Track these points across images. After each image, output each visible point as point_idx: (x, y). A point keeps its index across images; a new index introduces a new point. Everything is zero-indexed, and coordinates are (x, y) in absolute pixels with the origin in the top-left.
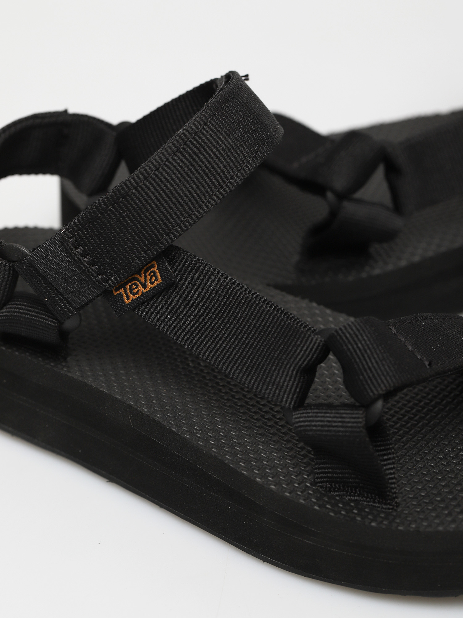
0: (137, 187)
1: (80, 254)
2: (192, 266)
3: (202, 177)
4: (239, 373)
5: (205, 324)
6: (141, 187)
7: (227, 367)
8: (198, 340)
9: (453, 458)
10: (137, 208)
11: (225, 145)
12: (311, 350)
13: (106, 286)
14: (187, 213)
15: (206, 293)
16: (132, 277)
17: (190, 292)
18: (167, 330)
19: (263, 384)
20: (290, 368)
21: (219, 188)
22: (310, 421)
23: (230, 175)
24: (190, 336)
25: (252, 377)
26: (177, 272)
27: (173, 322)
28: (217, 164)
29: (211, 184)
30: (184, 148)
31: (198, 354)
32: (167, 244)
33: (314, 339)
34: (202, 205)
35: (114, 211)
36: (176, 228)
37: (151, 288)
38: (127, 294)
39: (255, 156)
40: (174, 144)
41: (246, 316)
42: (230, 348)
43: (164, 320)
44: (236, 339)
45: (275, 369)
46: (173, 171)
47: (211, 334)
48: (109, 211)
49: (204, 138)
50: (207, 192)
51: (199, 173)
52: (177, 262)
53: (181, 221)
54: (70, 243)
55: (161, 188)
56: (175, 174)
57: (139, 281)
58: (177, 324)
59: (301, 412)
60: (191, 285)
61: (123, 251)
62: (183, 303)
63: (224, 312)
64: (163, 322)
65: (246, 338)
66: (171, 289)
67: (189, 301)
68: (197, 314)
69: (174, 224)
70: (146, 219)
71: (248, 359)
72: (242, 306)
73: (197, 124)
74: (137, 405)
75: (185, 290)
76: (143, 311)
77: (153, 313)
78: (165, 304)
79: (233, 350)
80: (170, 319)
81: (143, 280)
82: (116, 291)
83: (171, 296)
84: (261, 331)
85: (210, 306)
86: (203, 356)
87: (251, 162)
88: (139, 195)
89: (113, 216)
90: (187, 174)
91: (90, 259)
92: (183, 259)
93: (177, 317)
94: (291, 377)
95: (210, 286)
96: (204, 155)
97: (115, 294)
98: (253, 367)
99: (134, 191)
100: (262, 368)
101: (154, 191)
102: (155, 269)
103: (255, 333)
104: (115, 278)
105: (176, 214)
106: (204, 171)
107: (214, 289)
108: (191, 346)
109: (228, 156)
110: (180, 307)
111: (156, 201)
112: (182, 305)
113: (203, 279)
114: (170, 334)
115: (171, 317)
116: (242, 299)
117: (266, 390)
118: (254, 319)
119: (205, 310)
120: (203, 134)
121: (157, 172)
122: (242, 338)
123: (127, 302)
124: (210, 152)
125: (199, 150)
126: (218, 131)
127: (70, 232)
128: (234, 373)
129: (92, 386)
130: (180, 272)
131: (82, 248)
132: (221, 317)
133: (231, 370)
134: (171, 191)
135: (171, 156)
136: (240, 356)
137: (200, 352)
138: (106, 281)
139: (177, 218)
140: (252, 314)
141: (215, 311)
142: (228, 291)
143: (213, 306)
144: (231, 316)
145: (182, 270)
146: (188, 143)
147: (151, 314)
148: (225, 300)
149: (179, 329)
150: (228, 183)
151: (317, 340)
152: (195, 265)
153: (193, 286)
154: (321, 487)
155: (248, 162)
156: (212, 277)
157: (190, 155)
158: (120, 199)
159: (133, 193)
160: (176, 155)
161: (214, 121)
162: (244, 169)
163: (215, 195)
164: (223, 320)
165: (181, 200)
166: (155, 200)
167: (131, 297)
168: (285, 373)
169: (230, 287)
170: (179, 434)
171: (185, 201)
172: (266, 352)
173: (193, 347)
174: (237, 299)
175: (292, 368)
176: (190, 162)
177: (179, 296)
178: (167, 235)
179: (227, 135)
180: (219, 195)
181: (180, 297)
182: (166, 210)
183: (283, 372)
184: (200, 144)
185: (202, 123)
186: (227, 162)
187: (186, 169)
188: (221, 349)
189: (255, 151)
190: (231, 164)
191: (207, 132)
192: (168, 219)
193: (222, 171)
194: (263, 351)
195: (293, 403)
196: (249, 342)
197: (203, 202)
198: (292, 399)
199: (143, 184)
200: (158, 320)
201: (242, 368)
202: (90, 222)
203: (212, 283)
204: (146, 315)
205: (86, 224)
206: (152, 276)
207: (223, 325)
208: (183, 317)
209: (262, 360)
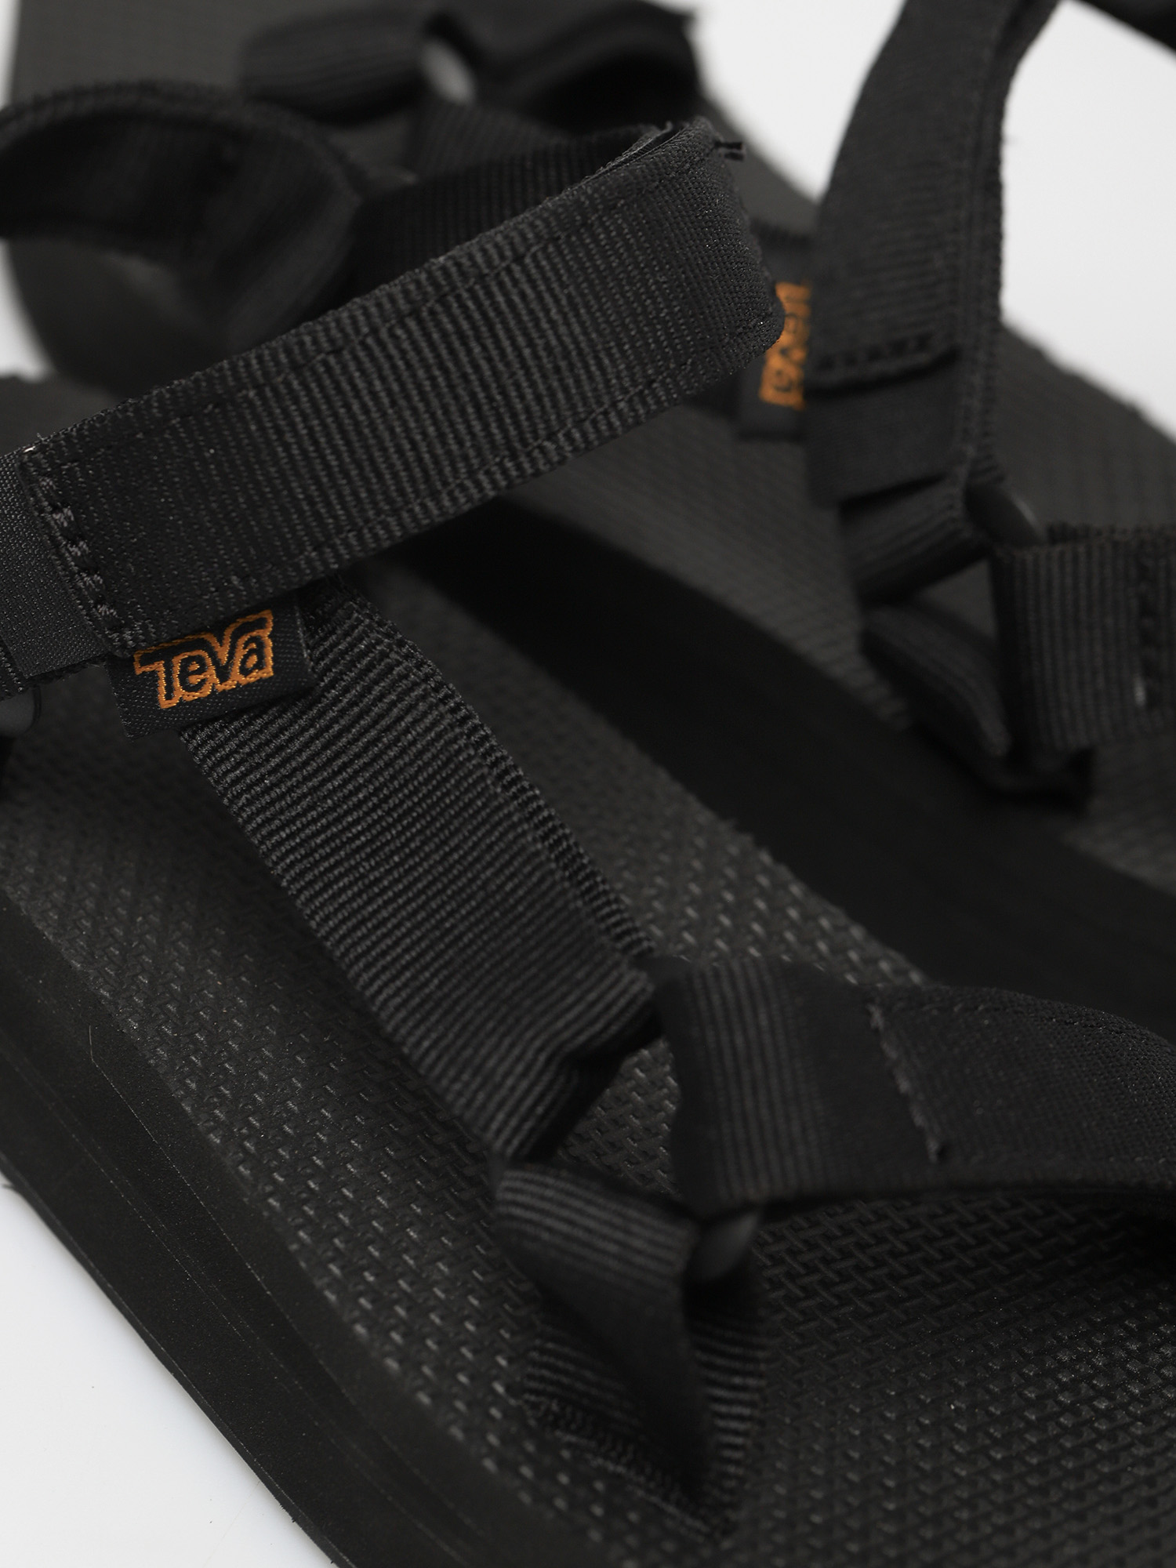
0: (264, 385)
1: (62, 529)
2: (374, 658)
3: (463, 412)
4: (397, 1009)
5: (357, 836)
6: (275, 390)
7: (372, 980)
8: (322, 874)
9: (959, 1435)
10: (248, 445)
11: (558, 337)
12: (608, 1007)
13: (112, 640)
14: (389, 500)
15: (388, 747)
16: (195, 637)
17: (347, 729)
18: (250, 819)
19: (452, 1062)
20: (533, 1039)
21: (504, 457)
22: (542, 1212)
23: (548, 427)
24: (304, 857)
25: (429, 1031)
26: (327, 661)
27: (272, 803)
28: (518, 386)
29: (485, 437)
30: (432, 312)
31: (308, 915)
32: (308, 575)
33: (626, 980)
34: (439, 492)
35: (183, 435)
36: (347, 537)
37: (238, 685)
38: (169, 681)
39: (641, 392)
40: (406, 293)
41: (472, 849)
42: (397, 926)
43: (250, 787)
44: (422, 907)
45: (494, 1030)
46: (379, 370)
47: (362, 870)
48: (168, 431)
49: (500, 299)
50: (466, 458)
51: (456, 398)
52: (332, 632)
53: (367, 521)
54: (40, 488)
55: (331, 406)
56: (383, 379)
57: (213, 655)
58: (282, 811)
59: (528, 1175)
60: (356, 709)
61: (182, 557)
62: (318, 754)
63: (420, 816)
64: (245, 791)
65: (451, 914)
66: (296, 705)
67: (337, 755)
68: (346, 798)
69: (343, 523)
70: (266, 487)
71: (433, 975)
72: (473, 816)
73: (492, 251)
74: (116, 1005)
75: (335, 720)
76: (204, 743)
77: (227, 757)
78: (268, 743)
79: (404, 936)
80: (267, 790)
81: (224, 658)
82: (143, 664)
83: (292, 723)
84: (494, 908)
85: (388, 788)
86: (319, 925)
87: (622, 405)
88: (264, 410)
89: (175, 448)
90: (419, 387)
91: (85, 551)
92: (353, 628)
93: (290, 790)
94: (528, 1068)
95: (407, 731)
96: (484, 348)
97: (139, 672)
98: (438, 1004)
99: (252, 394)
100: (462, 1014)
101: (309, 411)
102: (265, 634)
103: (478, 907)
104: (144, 627)
105: (355, 494)
106: (473, 396)
107: (413, 743)
108: (298, 886)
109: (557, 370)
110: (306, 763)
111: (307, 443)
112: (313, 760)
113: (393, 704)
114: (255, 831)
115: (273, 786)
116: (479, 795)
117: (456, 1079)
118: (490, 864)
119: (371, 795)
120: (501, 285)
121: (332, 360)
122: (437, 911)
123: (164, 703)
124: (506, 343)
125: (474, 327)
126: (550, 290)
127: (50, 458)
128: (386, 1001)
129: (19, 908)
130: (335, 662)
131: (70, 513)
132: (406, 829)
133: (379, 991)
134: (357, 424)
135: (388, 325)
136: (415, 960)
137: (314, 912)
138: (117, 627)
139: (355, 506)
140: (490, 847)
141: (396, 807)
142: (449, 760)
143: (396, 791)
144: (434, 835)
145: (343, 658)
146: (451, 299)
147: (222, 760)
148: (434, 782)
149: (282, 828)
150: (534, 448)
151: (632, 982)
152: (384, 655)
153: (360, 716)
154: (534, 1406)
155: (614, 404)
156: (422, 707)
157: (445, 335)
158: (206, 407)
159: (246, 398)
160: (404, 326)
161: (548, 258)
162: (594, 423)
163: (488, 473)
164: (409, 840)
165: (381, 460)
166: (306, 438)
167: (180, 693)
168: (516, 1052)
169: (459, 752)
170: (196, 1126)
171: (391, 466)
172: (488, 972)
173: (300, 891)
174: (467, 790)
175: (538, 1043)
176: (438, 356)
177: (312, 731)
178: (317, 547)
179: (574, 308)
180: (498, 476)
181: (316, 737)
182: (330, 475)
183: (512, 1046)
184: (484, 315)
185: (508, 253)
186: (549, 388)
187: (421, 373)
188: (375, 921)
189: (645, 376)
190: (560, 396)
191: (515, 282)
192: (328, 504)
193: (527, 410)
194: (480, 966)
195: (516, 1142)
196: (454, 927)
197: (445, 484)
198: (516, 1130)
199: (282, 383)
200: (235, 782)
201: (410, 997)
202: (109, 447)
203: (415, 722)
204: (208, 756)
205: (98, 449)
206: (251, 652)
207: (402, 855)
208: (305, 796)
209: (469, 990)
